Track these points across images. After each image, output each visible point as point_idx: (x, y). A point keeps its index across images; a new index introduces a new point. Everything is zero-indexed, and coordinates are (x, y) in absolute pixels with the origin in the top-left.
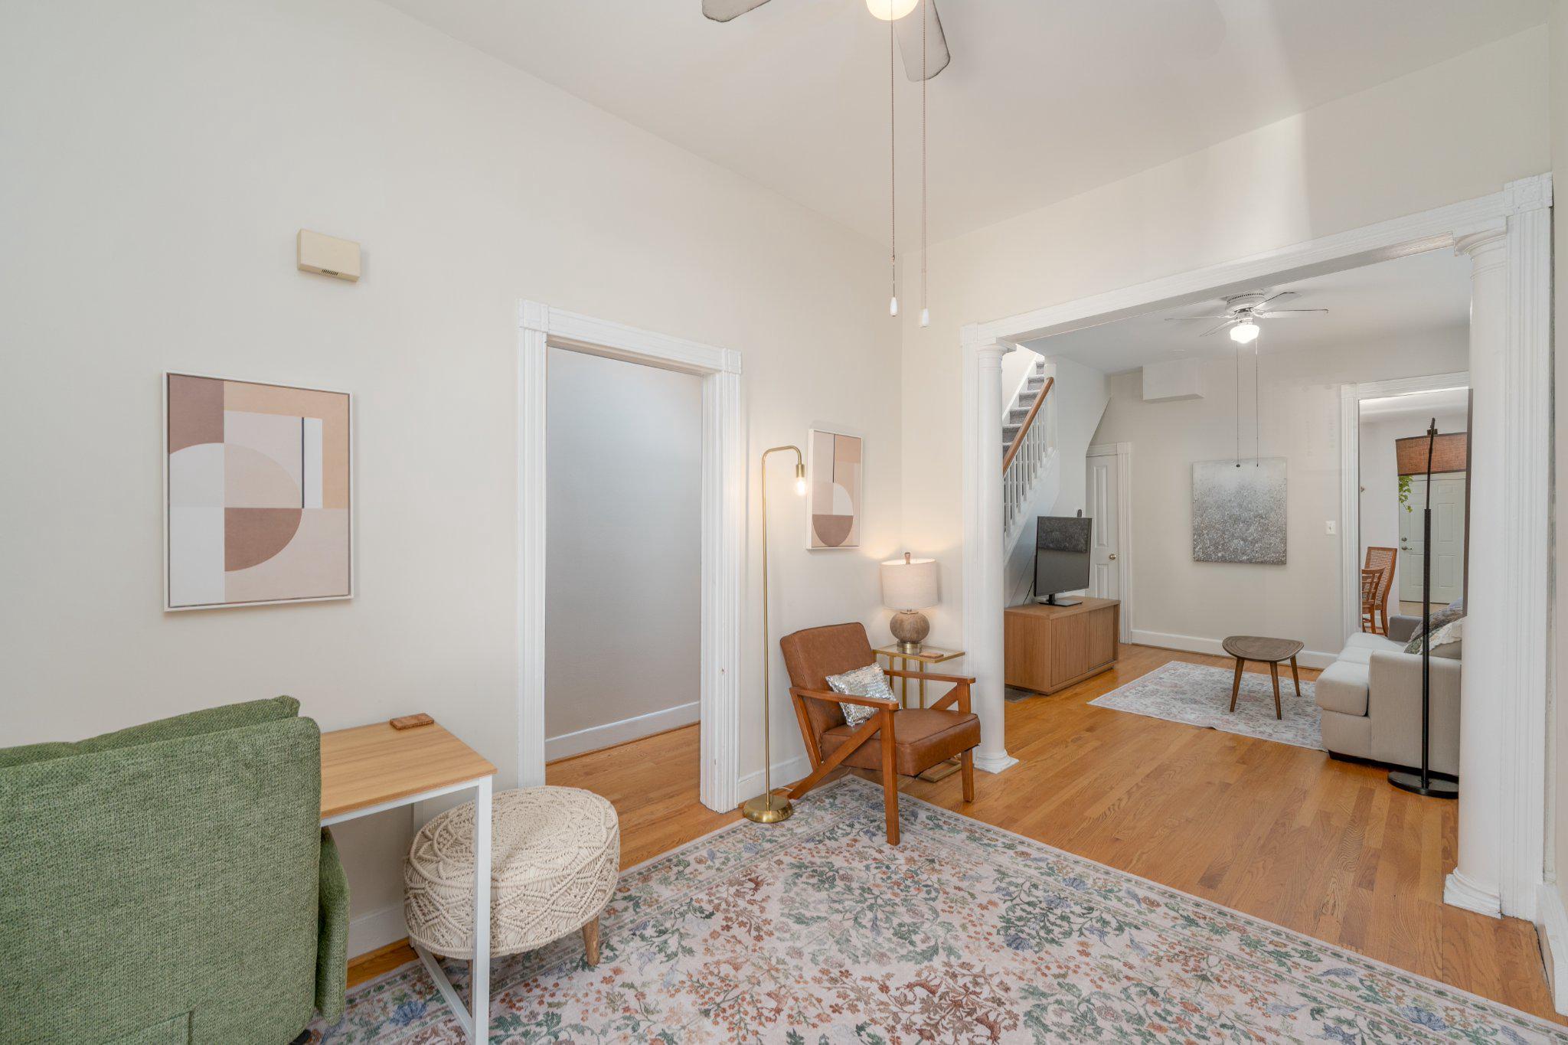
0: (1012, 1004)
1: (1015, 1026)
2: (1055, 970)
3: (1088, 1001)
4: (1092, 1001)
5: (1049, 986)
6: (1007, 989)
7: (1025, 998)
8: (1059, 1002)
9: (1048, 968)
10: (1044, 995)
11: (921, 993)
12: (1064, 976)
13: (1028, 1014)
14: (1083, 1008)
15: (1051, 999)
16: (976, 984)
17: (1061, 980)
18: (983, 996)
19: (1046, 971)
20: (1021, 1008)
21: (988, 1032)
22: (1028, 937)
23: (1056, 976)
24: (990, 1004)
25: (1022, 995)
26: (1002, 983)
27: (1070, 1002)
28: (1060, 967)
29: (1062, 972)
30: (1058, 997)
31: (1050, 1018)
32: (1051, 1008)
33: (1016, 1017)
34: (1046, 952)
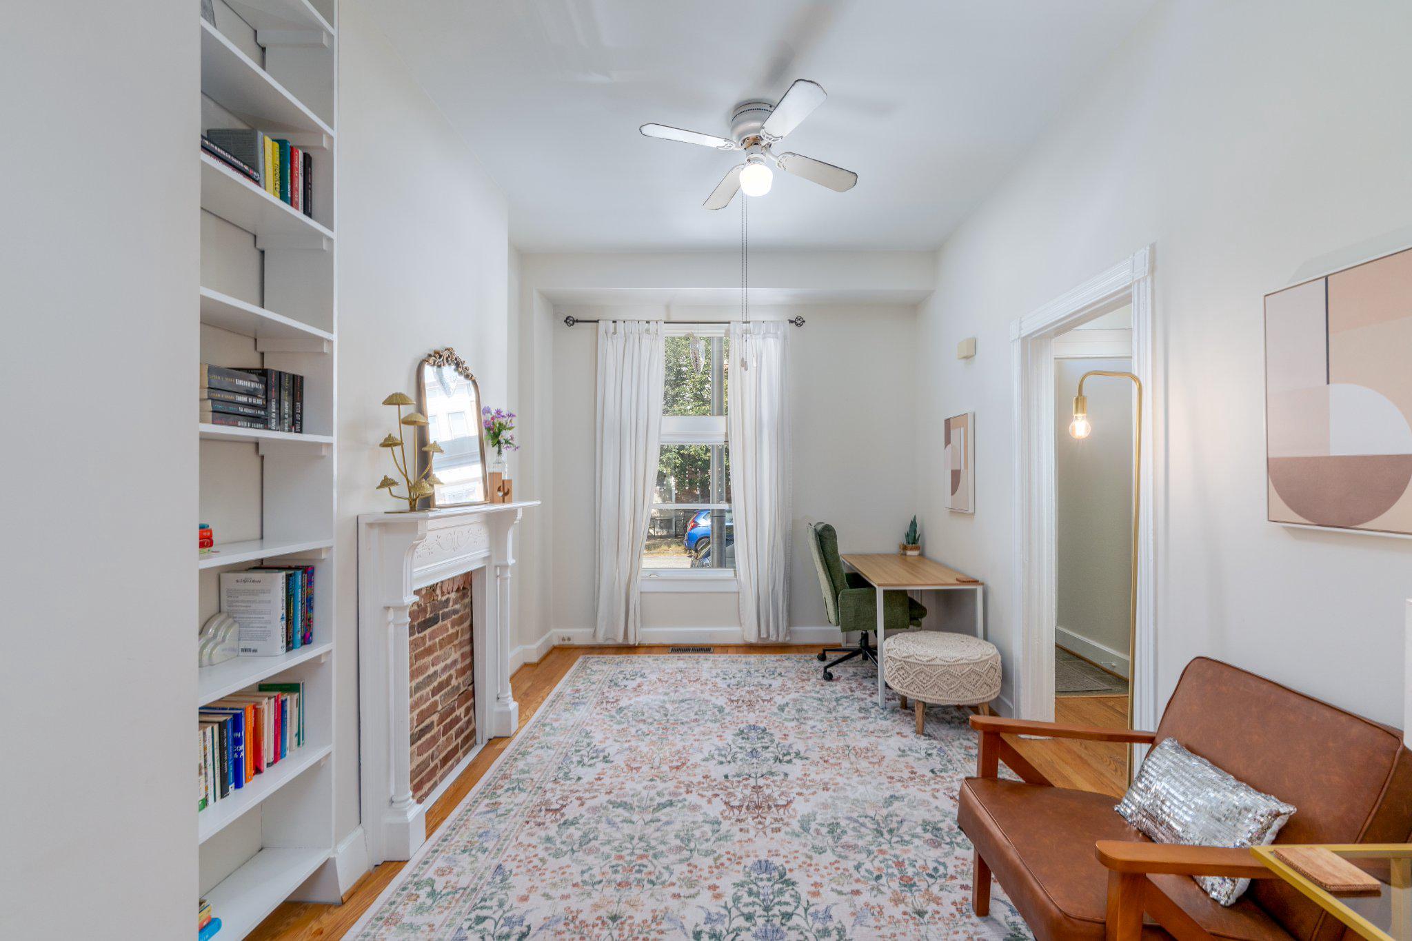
0: (732, 824)
1: (722, 814)
2: (723, 860)
3: (691, 851)
4: (689, 853)
5: (720, 846)
6: (741, 830)
7: (728, 831)
8: (707, 840)
9: (730, 859)
10: (720, 839)
11: (782, 802)
12: (716, 860)
13: (720, 823)
14: (692, 845)
15: (713, 839)
16: (760, 823)
17: (716, 855)
18: (750, 819)
19: (729, 856)
20: (725, 826)
21: (732, 804)
22: (761, 876)
23: (720, 856)
24: (744, 817)
25: (731, 832)
26: (748, 832)
27: (702, 844)
28: (722, 864)
29: (719, 862)
30: (710, 843)
31: (707, 828)
32: (710, 833)
33: (725, 818)
34: (739, 872)
